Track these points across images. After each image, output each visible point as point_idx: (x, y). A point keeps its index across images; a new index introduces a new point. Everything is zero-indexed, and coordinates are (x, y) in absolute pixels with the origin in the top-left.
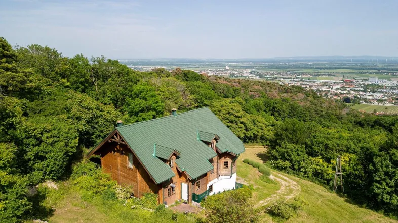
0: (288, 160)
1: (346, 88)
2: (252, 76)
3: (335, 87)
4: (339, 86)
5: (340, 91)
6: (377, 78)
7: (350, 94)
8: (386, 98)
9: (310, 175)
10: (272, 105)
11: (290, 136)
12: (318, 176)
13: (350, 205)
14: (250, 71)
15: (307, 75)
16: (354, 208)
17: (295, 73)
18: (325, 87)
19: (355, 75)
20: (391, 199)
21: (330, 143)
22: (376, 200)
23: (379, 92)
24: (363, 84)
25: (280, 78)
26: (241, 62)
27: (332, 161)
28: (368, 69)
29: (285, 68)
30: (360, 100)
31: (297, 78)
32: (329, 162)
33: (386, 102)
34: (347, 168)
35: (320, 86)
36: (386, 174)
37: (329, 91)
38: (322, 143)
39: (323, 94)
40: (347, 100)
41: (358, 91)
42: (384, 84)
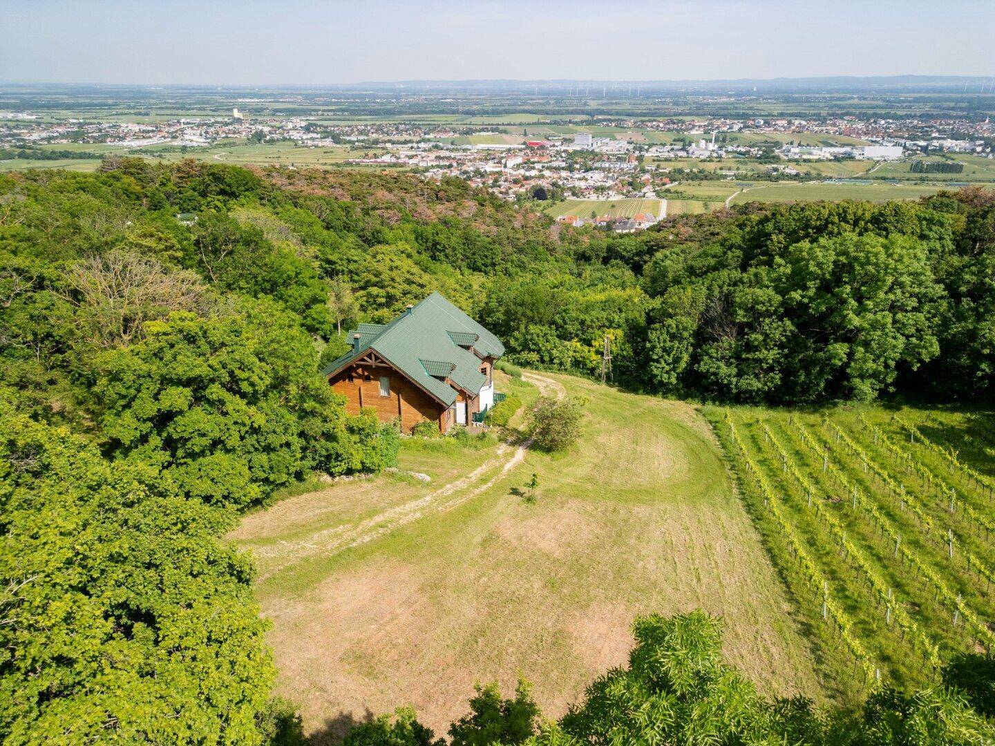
0: (534, 351)
1: (533, 163)
2: (312, 139)
3: (511, 163)
4: (519, 160)
5: (522, 172)
6: (590, 136)
7: (543, 177)
8: (610, 183)
9: (568, 365)
10: (431, 237)
11: (530, 314)
12: (579, 365)
13: (625, 395)
14: (303, 124)
15: (446, 131)
16: (631, 397)
17: (419, 127)
18: (491, 163)
19: (547, 130)
20: (669, 378)
21: (588, 318)
22: (652, 383)
23: (596, 169)
24: (565, 151)
25: (385, 142)
26: (272, 95)
27: (594, 343)
28: (572, 112)
29: (390, 113)
30: (563, 190)
31: (424, 141)
32: (590, 345)
33: (610, 192)
34: (614, 349)
35: (481, 160)
36: (664, 350)
37: (500, 173)
38: (577, 319)
39: (491, 182)
40: (539, 194)
41: (557, 169)
42: (604, 149)
